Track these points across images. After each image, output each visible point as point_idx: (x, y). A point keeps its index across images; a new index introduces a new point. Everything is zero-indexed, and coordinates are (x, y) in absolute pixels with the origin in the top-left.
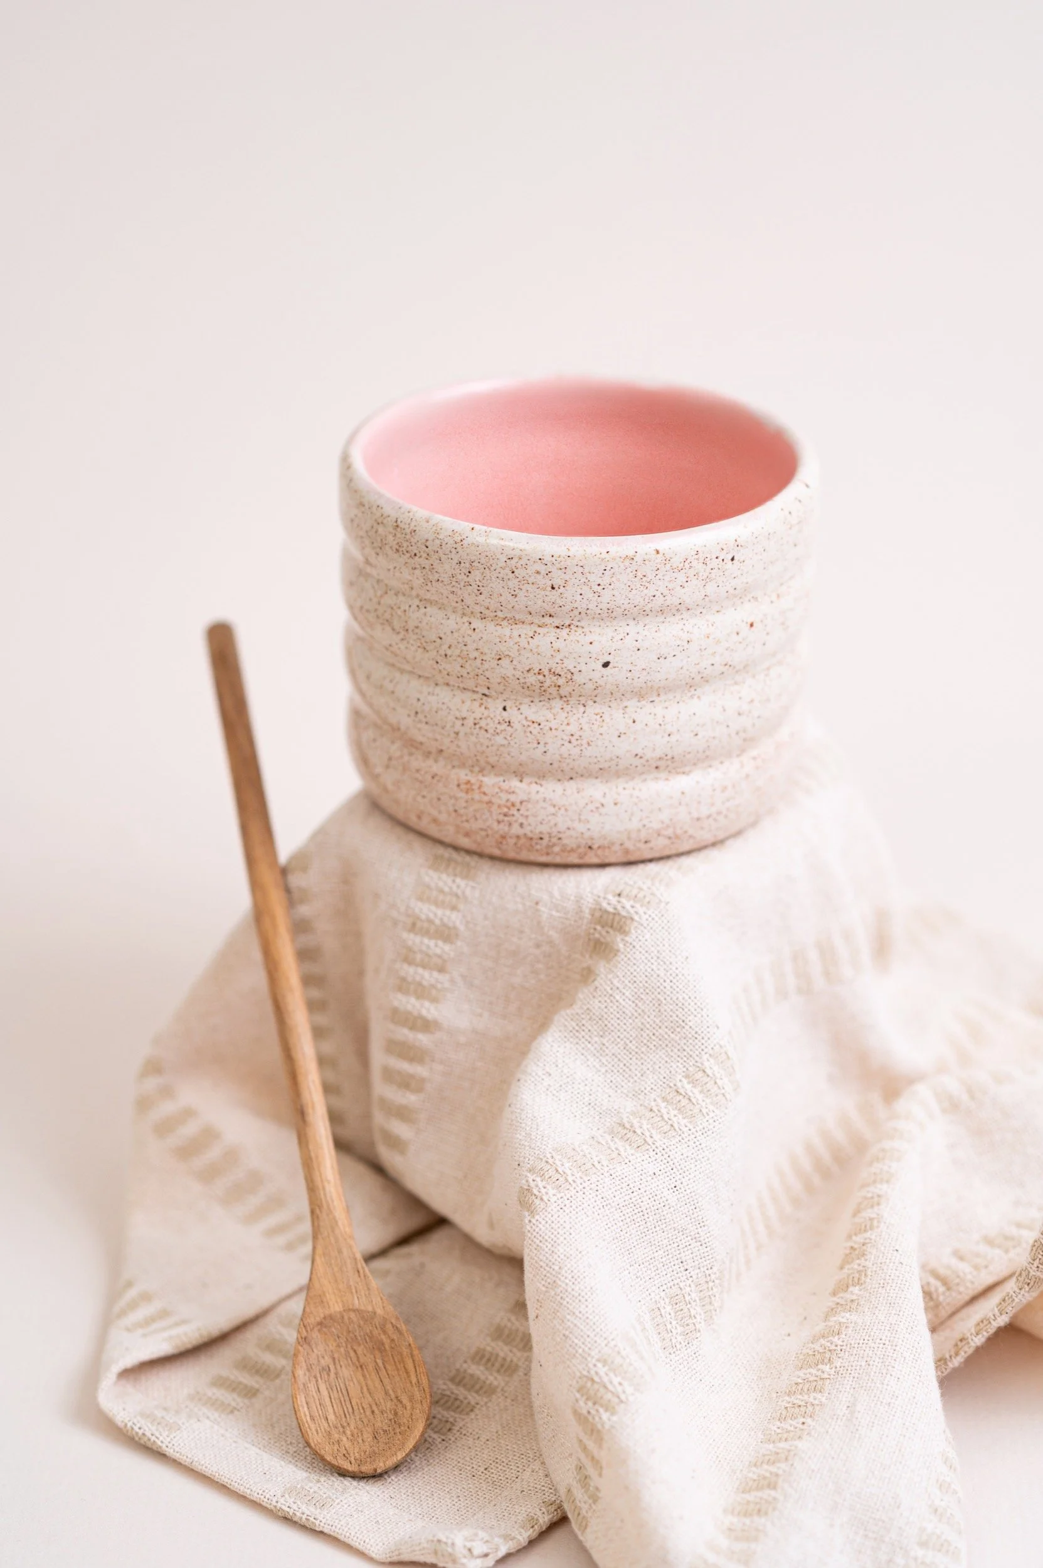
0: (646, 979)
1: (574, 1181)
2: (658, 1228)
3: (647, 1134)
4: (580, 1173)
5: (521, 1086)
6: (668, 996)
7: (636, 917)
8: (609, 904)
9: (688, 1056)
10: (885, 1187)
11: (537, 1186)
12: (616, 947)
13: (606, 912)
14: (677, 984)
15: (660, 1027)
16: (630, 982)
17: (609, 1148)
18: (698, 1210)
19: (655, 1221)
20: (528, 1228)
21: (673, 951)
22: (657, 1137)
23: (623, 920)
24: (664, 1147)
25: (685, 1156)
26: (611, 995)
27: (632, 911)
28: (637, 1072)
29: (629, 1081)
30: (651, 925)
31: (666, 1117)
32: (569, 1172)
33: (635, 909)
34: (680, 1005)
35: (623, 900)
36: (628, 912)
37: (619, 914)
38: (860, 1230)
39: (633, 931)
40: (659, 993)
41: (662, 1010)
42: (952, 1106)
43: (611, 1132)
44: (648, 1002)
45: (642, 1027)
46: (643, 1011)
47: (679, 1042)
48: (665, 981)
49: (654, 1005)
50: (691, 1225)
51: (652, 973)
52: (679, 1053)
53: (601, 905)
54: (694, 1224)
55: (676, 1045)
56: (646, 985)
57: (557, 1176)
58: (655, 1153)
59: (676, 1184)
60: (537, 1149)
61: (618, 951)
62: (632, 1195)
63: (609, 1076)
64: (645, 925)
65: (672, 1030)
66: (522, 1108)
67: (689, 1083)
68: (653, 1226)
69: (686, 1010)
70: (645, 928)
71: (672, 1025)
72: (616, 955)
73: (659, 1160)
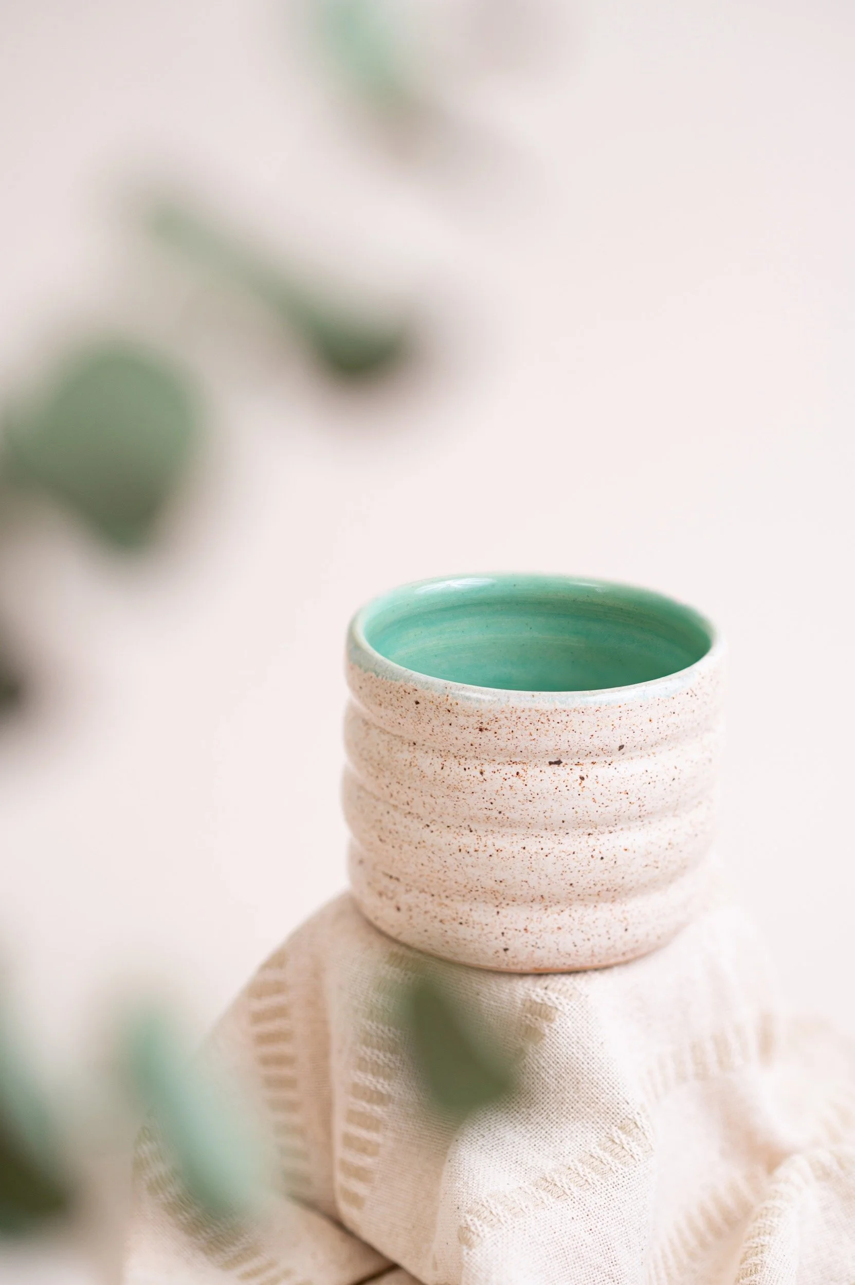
0: (568, 1061)
1: (506, 1222)
2: (577, 1265)
3: (566, 1186)
4: (511, 1215)
5: (459, 1145)
6: (585, 1076)
7: (560, 1008)
8: (537, 996)
9: (601, 1128)
10: (767, 1238)
11: (474, 1224)
12: (542, 1032)
13: (536, 1003)
14: (594, 1066)
15: (578, 1102)
16: (553, 1062)
17: (534, 1197)
18: (611, 1250)
19: (575, 1258)
20: (466, 1259)
21: (591, 1037)
22: (574, 1189)
23: (549, 1009)
24: (581, 1197)
25: (598, 1205)
26: (538, 1073)
27: (557, 1002)
28: (557, 1139)
29: (550, 1146)
30: (573, 1014)
31: (581, 1173)
32: (501, 1214)
33: (559, 1001)
34: (595, 1084)
35: (549, 993)
36: (553, 1002)
37: (545, 1004)
38: (746, 1274)
39: (557, 1020)
40: (578, 1073)
41: (580, 1088)
42: (824, 1174)
43: (536, 1185)
44: (568, 1080)
45: (563, 1101)
46: (564, 1088)
47: (594, 1115)
48: (583, 1063)
49: (573, 1083)
50: (605, 1263)
51: (573, 1055)
52: (593, 1125)
53: (530, 997)
54: (607, 1262)
55: (590, 1117)
56: (567, 1066)
57: (492, 1217)
58: (573, 1201)
59: (592, 1227)
60: (474, 1194)
61: (544, 1035)
62: (555, 1235)
63: (533, 1141)
64: (568, 1014)
65: (588, 1105)
66: (460, 1162)
67: (601, 1150)
68: (573, 1262)
69: (600, 1088)
70: (567, 1017)
71: (588, 1101)
72: (542, 1038)
73: (576, 1208)
